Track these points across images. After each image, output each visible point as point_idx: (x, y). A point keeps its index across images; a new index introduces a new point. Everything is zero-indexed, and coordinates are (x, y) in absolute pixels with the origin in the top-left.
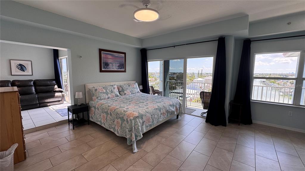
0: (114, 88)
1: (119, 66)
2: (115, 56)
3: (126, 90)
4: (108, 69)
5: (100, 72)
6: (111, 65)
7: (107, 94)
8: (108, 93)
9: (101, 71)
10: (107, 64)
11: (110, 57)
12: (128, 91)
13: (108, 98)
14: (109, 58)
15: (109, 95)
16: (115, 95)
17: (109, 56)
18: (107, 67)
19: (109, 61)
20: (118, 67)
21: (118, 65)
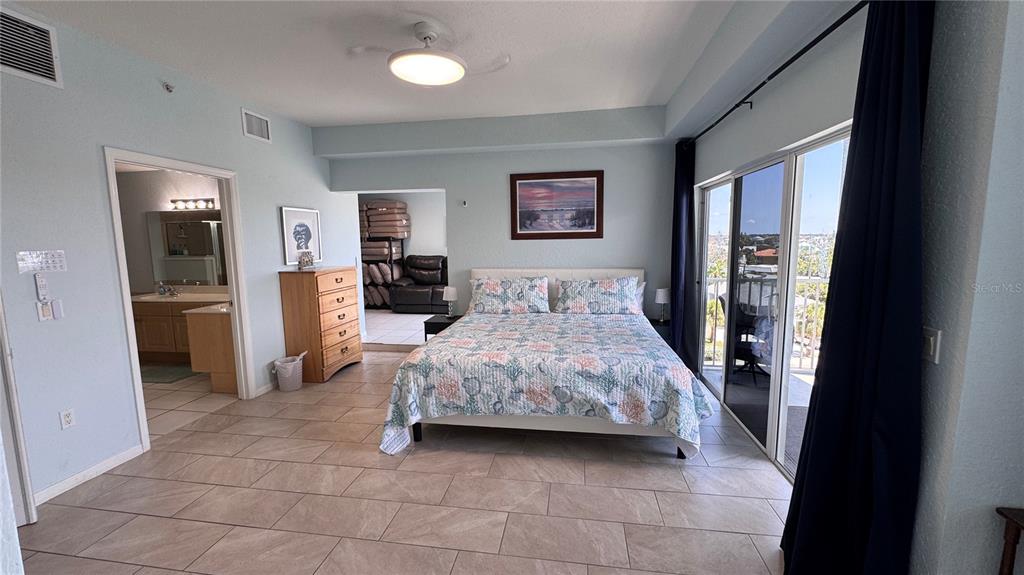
0: (532, 287)
1: (572, 219)
2: (558, 187)
3: (573, 299)
4: (534, 229)
5: (513, 238)
6: (544, 216)
7: (504, 299)
8: (508, 298)
9: (515, 236)
10: (531, 217)
11: (542, 192)
12: (582, 301)
13: (506, 312)
14: (540, 195)
15: (510, 305)
16: (530, 306)
17: (537, 191)
18: (531, 225)
19: (540, 206)
20: (568, 223)
21: (568, 215)
